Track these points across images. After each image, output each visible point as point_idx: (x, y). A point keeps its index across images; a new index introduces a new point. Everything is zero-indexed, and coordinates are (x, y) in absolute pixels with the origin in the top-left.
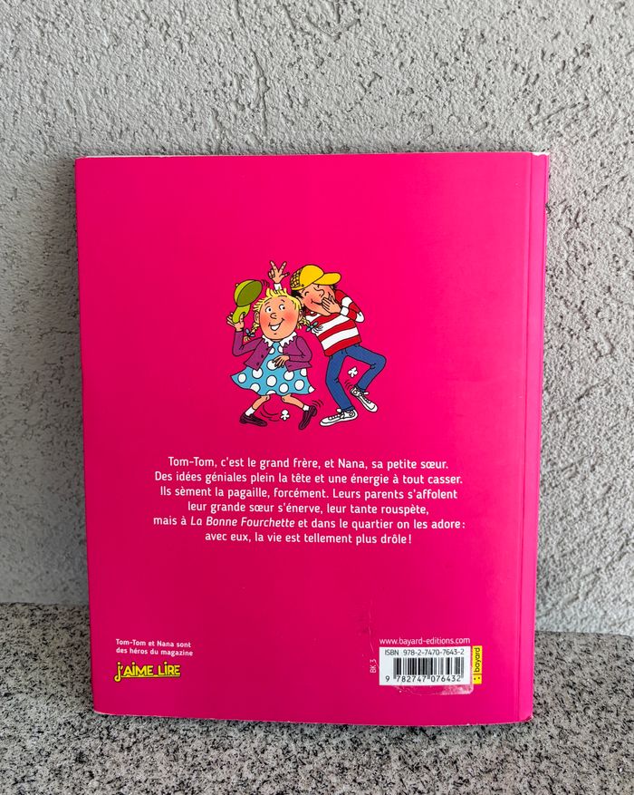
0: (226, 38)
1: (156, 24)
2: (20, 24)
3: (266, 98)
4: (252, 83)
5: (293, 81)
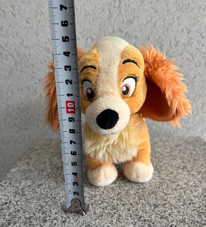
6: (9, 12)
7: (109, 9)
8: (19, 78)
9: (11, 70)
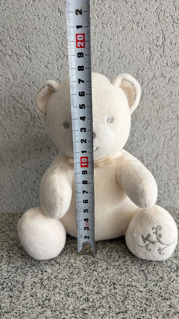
0: (155, 26)
1: (136, 23)
2: (97, 25)
3: (165, 43)
4: (161, 38)
5: (172, 38)
6: (23, 56)
7: (150, 49)
8: (37, 136)
9: (27, 126)
